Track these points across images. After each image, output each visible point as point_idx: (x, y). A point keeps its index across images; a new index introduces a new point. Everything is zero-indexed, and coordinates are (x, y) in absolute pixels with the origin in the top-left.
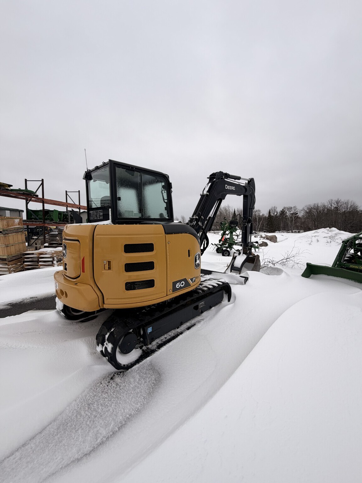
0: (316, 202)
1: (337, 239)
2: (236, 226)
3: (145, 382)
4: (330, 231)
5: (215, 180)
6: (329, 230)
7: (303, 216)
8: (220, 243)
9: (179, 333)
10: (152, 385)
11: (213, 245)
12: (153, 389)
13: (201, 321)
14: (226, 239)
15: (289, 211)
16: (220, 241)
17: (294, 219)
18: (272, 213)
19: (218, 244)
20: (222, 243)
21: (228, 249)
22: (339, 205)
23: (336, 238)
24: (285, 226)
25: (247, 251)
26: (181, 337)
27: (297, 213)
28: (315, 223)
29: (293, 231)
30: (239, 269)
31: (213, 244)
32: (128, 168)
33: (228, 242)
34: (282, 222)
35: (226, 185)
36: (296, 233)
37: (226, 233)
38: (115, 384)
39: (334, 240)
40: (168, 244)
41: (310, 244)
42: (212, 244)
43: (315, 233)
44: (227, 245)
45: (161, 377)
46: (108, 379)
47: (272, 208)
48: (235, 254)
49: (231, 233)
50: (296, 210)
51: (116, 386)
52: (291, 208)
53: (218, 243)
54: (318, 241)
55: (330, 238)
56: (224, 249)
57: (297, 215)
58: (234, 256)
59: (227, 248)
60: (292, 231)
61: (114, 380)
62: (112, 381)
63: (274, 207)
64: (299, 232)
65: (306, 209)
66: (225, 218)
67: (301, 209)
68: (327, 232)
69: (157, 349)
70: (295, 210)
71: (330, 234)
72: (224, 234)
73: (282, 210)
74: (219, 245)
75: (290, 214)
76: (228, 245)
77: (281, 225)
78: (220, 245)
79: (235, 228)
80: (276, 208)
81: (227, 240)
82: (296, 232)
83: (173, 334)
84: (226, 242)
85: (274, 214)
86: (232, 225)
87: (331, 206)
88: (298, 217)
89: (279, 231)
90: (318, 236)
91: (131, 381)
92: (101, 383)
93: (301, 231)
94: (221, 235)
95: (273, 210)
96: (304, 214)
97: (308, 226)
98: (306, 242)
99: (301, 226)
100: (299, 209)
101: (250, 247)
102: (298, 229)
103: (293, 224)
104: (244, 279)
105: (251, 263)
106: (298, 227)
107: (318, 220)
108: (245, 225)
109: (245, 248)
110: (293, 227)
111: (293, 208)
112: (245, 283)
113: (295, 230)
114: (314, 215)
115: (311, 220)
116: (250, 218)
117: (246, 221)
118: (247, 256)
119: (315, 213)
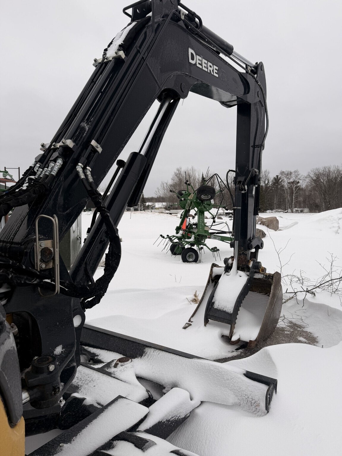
0: (327, 165)
2: (211, 198)
5: (150, 14)
7: (307, 186)
8: (177, 233)
11: (164, 237)
14: (190, 226)
15: (288, 178)
16: (178, 229)
17: (295, 190)
18: (262, 180)
19: (174, 236)
20: (182, 235)
21: (195, 247)
24: (280, 202)
25: (249, 262)
27: (298, 182)
28: (325, 196)
29: (294, 210)
30: (228, 318)
31: (163, 235)
33: (194, 233)
34: (276, 195)
35: (191, 51)
36: (299, 213)
37: (190, 213)
41: (337, 232)
42: (161, 236)
43: (341, 212)
44: (192, 239)
48: (215, 269)
49: (201, 213)
50: (299, 177)
52: (291, 173)
53: (175, 234)
56: (187, 246)
57: (299, 184)
58: (214, 275)
59: (192, 245)
60: (292, 210)
64: (302, 211)
65: (312, 176)
66: (187, 181)
67: (306, 175)
70: (296, 177)
72: (186, 215)
73: (275, 176)
74: (177, 237)
75: (289, 183)
76: (195, 238)
77: (275, 200)
78: (179, 239)
79: (208, 202)
80: (269, 173)
81: (193, 228)
82: (298, 211)
84: (191, 232)
85: (265, 182)
86: (203, 197)
88: (299, 189)
89: (272, 209)
93: (306, 210)
94: (181, 218)
95: (264, 176)
96: (309, 183)
97: (316, 203)
98: (330, 228)
99: (304, 202)
100: (302, 175)
101: (253, 250)
102: (301, 206)
103: (293, 198)
104: (264, 388)
105: (258, 294)
106: (300, 204)
107: (329, 193)
108: (242, 190)
109: (243, 253)
110: (293, 203)
111: (293, 173)
112: (267, 408)
113: (296, 209)
114: (324, 185)
115: (320, 191)
116: (256, 172)
117: (245, 180)
118: (248, 275)
119: (325, 182)
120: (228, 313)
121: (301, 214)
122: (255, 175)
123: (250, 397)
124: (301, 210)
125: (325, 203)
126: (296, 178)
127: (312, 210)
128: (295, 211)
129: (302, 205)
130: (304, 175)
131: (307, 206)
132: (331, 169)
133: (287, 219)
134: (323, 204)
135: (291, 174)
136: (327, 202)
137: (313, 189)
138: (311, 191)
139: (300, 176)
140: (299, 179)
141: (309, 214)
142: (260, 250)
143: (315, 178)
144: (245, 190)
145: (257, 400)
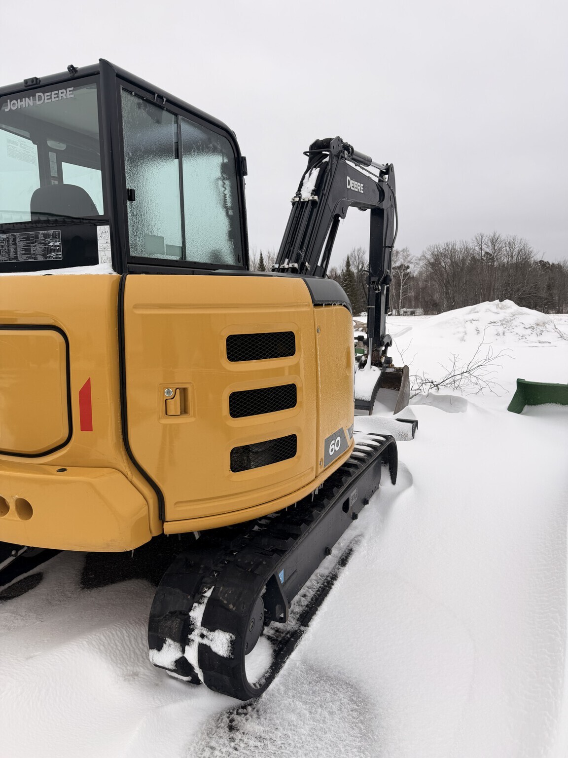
1: (516, 326)
3: (331, 713)
4: (501, 309)
6: (500, 306)
7: (421, 273)
9: (329, 579)
10: (355, 714)
12: (362, 723)
13: (359, 538)
17: (403, 280)
18: (353, 264)
22: (496, 248)
23: (514, 323)
25: (381, 358)
26: (337, 586)
27: (408, 267)
28: (447, 289)
29: (401, 311)
30: (367, 404)
32: (148, 96)
35: (348, 178)
36: (408, 315)
38: (254, 739)
39: (510, 328)
40: (318, 332)
41: (463, 340)
43: (470, 313)
45: (362, 692)
46: (224, 732)
47: (354, 251)
50: (409, 259)
51: (262, 744)
54: (478, 331)
55: (502, 324)
57: (408, 271)
60: (398, 311)
61: (242, 731)
62: (238, 736)
63: (359, 250)
64: (413, 313)
65: (429, 257)
67: (419, 256)
68: (496, 311)
69: (302, 628)
70: (405, 258)
71: (503, 315)
75: (395, 268)
82: (406, 312)
83: (315, 583)
87: (481, 249)
88: (409, 278)
90: (478, 320)
91: (292, 721)
92: (213, 748)
93: (419, 311)
95: (357, 256)
96: (423, 268)
97: (434, 301)
98: (454, 334)
99: (417, 298)
100: (413, 257)
101: (383, 348)
102: (411, 306)
103: (400, 293)
104: (410, 425)
105: (388, 389)
106: (410, 301)
107: (453, 284)
108: (376, 290)
109: (376, 350)
110: (400, 301)
111: (401, 253)
112: (413, 435)
113: (404, 309)
114: (446, 271)
115: (440, 282)
116: (387, 273)
117: (379, 280)
118: (381, 370)
119: (447, 267)
120: (366, 401)
121: (412, 318)
122: (387, 275)
123: (401, 432)
124: (411, 312)
125: (448, 299)
126: (404, 260)
127: (428, 311)
128: (403, 313)
129: (413, 304)
130: (416, 256)
131: (421, 305)
132: (457, 246)
133: (393, 325)
134: (445, 302)
135: (397, 255)
136: (450, 298)
137: (430, 277)
138: (426, 281)
139: (411, 257)
140: (409, 262)
141: (424, 317)
142: (389, 347)
143: (432, 261)
144: (379, 290)
145: (406, 432)
